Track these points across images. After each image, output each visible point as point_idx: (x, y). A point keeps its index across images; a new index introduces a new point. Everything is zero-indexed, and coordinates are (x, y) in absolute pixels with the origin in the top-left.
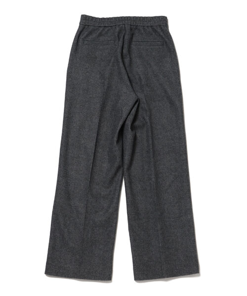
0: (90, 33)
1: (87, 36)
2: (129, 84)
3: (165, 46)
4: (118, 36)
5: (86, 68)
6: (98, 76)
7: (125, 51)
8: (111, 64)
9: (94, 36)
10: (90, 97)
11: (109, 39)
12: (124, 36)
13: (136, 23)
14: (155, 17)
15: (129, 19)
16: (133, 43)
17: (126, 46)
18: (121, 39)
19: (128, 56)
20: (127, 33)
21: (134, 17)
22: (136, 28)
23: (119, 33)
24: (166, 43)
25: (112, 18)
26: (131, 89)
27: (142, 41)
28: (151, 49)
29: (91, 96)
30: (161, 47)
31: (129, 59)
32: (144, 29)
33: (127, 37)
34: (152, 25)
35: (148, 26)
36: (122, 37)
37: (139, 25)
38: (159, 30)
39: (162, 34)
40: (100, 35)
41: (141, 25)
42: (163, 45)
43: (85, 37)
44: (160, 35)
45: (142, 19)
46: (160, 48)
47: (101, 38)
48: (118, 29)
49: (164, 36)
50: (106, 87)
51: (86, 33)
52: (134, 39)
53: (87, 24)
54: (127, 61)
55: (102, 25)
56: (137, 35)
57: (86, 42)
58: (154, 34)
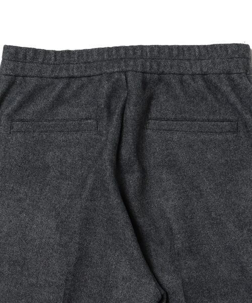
0: (30, 98)
1: (21, 106)
2: (137, 253)
3: (241, 134)
4: (108, 106)
5: (20, 200)
6: (52, 224)
7: (127, 152)
8: (85, 194)
9: (41, 103)
10: (32, 285)
11: (83, 114)
12: (124, 108)
13: (159, 65)
14: (213, 47)
15: (139, 53)
16: (151, 124)
17: (129, 138)
18: (116, 117)
19: (136, 167)
20: (133, 99)
21: (152, 48)
22: (160, 80)
23: (110, 97)
24: (246, 125)
25: (92, 50)
26: (143, 268)
27: (176, 120)
28: (203, 142)
29: (34, 281)
30: (230, 136)
31: (137, 175)
32: (182, 82)
33: (131, 112)
34: (205, 70)
35: (193, 75)
36: (118, 111)
37: (167, 70)
38: (226, 88)
39: (233, 98)
40: (59, 100)
41: (174, 70)
42: (236, 131)
43: (16, 111)
44: (228, 101)
45: (175, 52)
46: (227, 140)
47: (63, 112)
48: (106, 86)
49: (239, 107)
50: (72, 259)
51: (18, 98)
52: (154, 112)
53: (19, 71)
54: (132, 180)
55: (64, 73)
56: (162, 98)
57: (17, 125)
58: (210, 97)
